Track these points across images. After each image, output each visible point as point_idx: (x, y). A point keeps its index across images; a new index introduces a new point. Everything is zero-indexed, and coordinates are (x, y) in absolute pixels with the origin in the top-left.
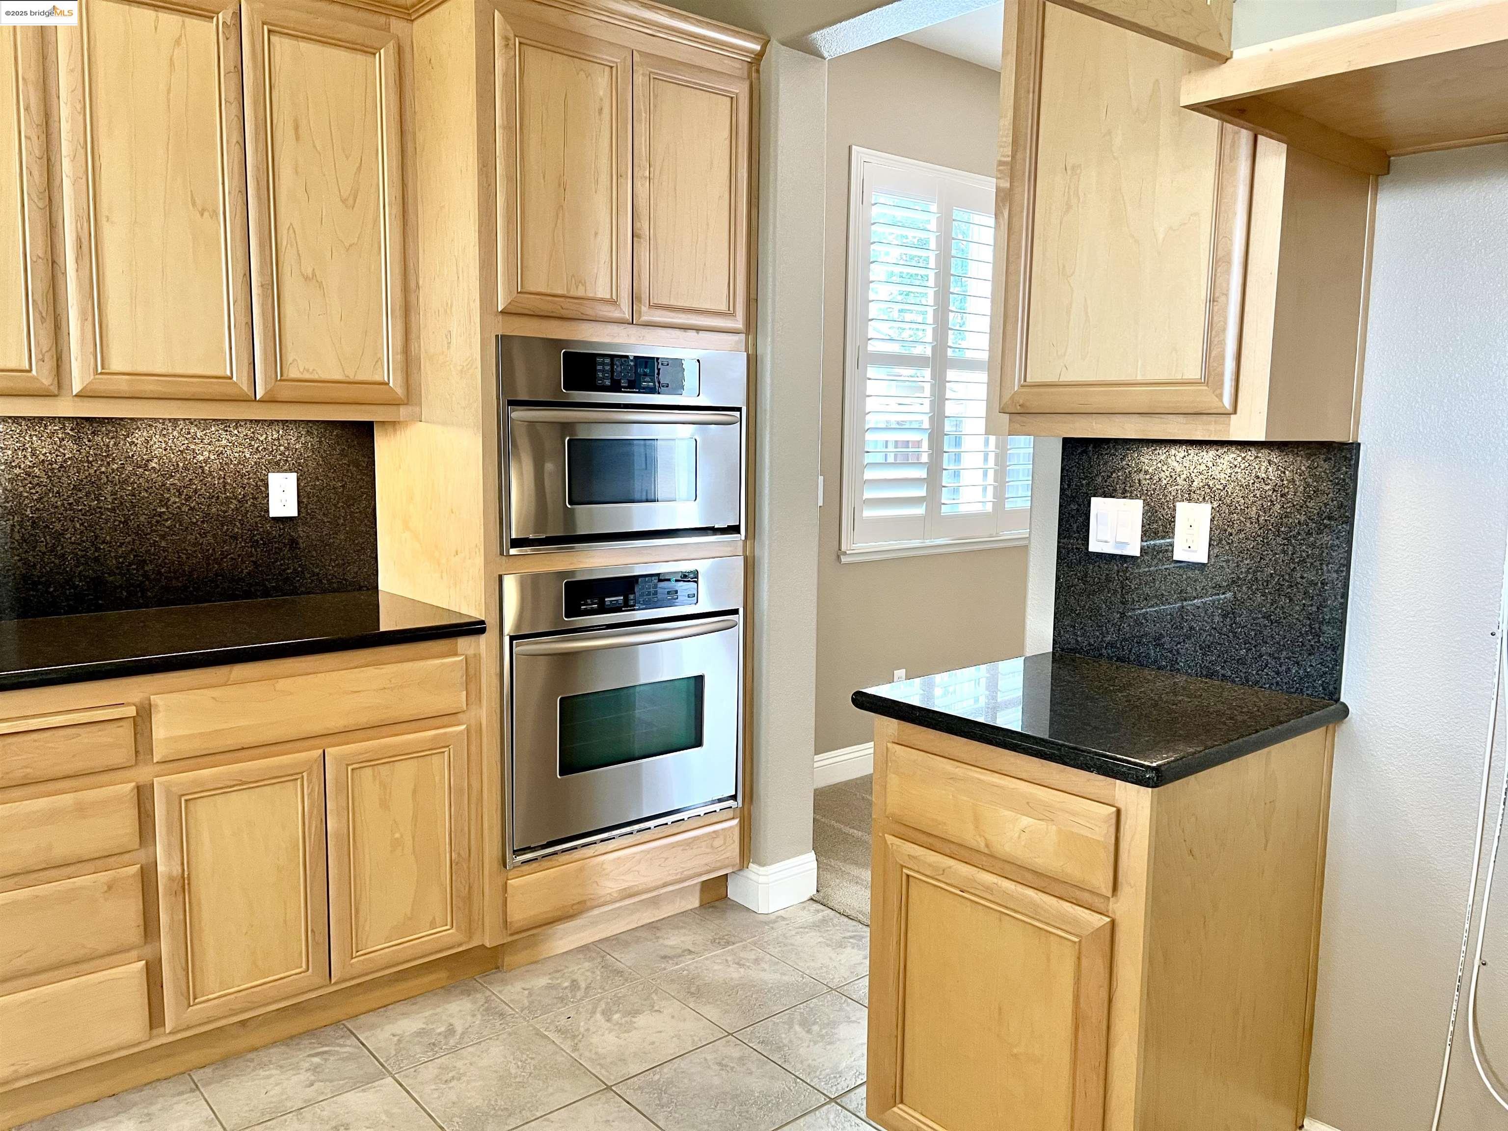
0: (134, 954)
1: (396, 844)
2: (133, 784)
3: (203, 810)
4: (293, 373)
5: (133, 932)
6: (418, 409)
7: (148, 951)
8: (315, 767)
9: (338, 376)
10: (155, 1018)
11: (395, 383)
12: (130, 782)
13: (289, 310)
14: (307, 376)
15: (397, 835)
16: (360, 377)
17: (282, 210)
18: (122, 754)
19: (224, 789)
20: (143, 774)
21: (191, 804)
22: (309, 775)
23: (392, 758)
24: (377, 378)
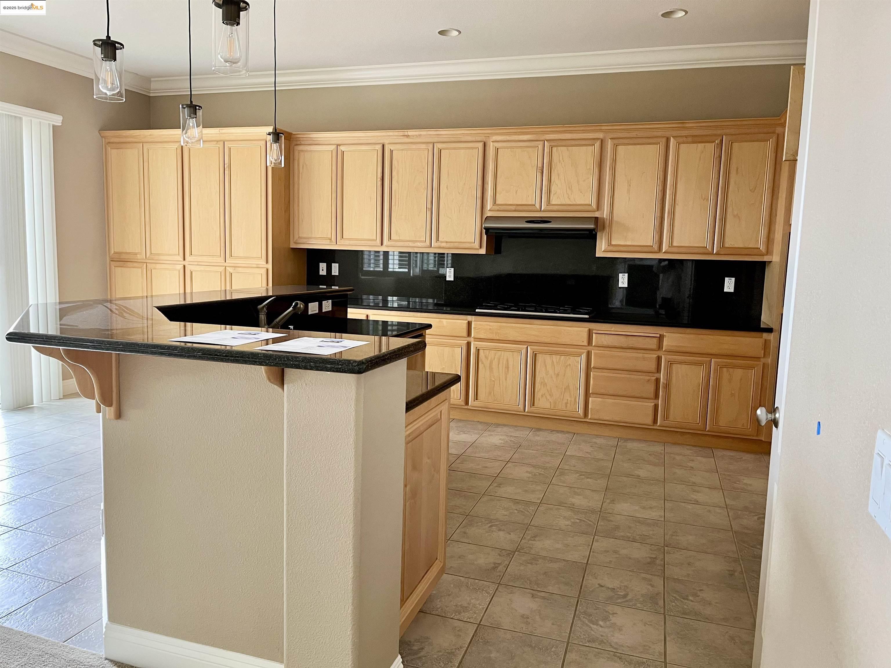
0: (652, 401)
1: (732, 395)
2: (657, 355)
3: (674, 367)
4: (727, 245)
5: (652, 395)
6: (771, 257)
7: (656, 401)
8: (708, 363)
9: (741, 246)
10: (655, 421)
11: (762, 248)
12: (655, 354)
13: (728, 226)
14: (731, 246)
15: (733, 392)
16: (750, 246)
17: (729, 195)
18: (655, 347)
19: (681, 363)
20: (659, 353)
21: (671, 365)
22: (706, 365)
23: (735, 367)
24: (756, 246)
